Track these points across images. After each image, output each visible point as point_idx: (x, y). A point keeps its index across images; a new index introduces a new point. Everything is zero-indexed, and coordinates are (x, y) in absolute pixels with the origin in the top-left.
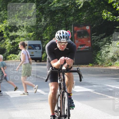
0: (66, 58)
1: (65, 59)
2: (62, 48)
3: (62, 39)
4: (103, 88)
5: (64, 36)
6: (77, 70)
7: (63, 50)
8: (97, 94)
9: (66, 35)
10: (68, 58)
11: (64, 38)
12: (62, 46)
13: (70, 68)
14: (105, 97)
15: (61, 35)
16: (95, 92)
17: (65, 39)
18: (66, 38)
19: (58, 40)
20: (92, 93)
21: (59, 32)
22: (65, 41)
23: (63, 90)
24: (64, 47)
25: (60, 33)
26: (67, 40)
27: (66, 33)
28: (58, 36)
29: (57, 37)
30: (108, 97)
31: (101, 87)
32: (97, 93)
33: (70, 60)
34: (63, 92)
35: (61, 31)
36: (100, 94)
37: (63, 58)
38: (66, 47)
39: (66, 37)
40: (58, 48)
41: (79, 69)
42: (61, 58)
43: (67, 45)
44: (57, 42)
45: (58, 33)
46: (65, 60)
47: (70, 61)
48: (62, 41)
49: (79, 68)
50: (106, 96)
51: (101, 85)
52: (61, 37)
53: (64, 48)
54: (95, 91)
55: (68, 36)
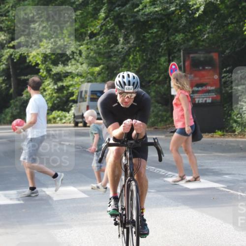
0: (134, 121)
1: (132, 122)
2: (126, 103)
3: (126, 87)
5: (129, 82)
6: (153, 141)
7: (128, 107)
8: (233, 194)
9: (134, 80)
10: (138, 122)
11: (129, 85)
12: (126, 100)
13: (141, 138)
15: (125, 80)
16: (228, 190)
17: (131, 87)
18: (133, 85)
19: (118, 87)
21: (121, 74)
22: (132, 91)
23: (129, 178)
24: (130, 101)
25: (123, 77)
26: (135, 88)
27: (134, 77)
28: (120, 82)
29: (118, 83)
33: (140, 124)
34: (130, 181)
35: (125, 74)
37: (128, 122)
38: (134, 102)
39: (134, 83)
40: (118, 103)
41: (156, 140)
42: (125, 122)
43: (135, 98)
44: (116, 93)
45: (119, 77)
46: (132, 125)
47: (140, 127)
48: (126, 91)
49: (156, 138)
51: (239, 174)
52: (124, 83)
53: (130, 104)
54: (228, 187)
55: (138, 82)
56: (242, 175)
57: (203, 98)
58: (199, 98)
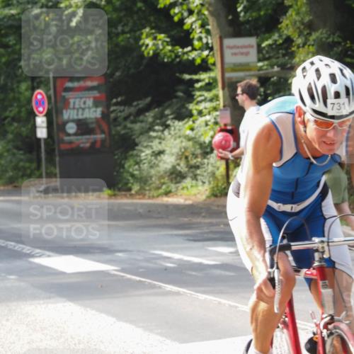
4: (148, 260)
8: (129, 280)
14: (154, 287)
16: (122, 274)
20: (114, 275)
30: (160, 287)
31: (139, 258)
32: (129, 276)
36: (138, 278)
50: (155, 285)
51: (139, 251)
54: (123, 270)
56: (143, 252)
57: (81, 98)
58: (76, 98)
